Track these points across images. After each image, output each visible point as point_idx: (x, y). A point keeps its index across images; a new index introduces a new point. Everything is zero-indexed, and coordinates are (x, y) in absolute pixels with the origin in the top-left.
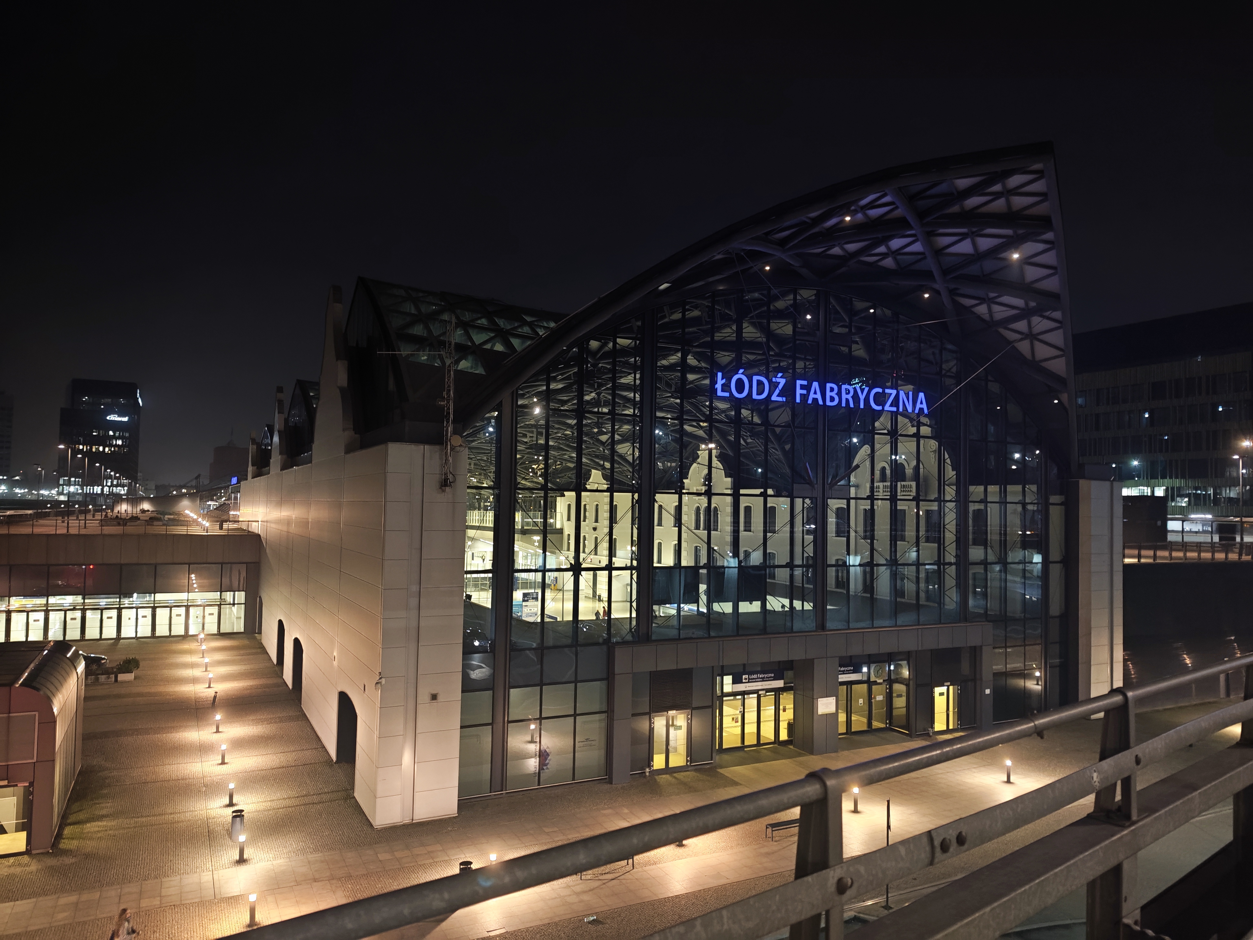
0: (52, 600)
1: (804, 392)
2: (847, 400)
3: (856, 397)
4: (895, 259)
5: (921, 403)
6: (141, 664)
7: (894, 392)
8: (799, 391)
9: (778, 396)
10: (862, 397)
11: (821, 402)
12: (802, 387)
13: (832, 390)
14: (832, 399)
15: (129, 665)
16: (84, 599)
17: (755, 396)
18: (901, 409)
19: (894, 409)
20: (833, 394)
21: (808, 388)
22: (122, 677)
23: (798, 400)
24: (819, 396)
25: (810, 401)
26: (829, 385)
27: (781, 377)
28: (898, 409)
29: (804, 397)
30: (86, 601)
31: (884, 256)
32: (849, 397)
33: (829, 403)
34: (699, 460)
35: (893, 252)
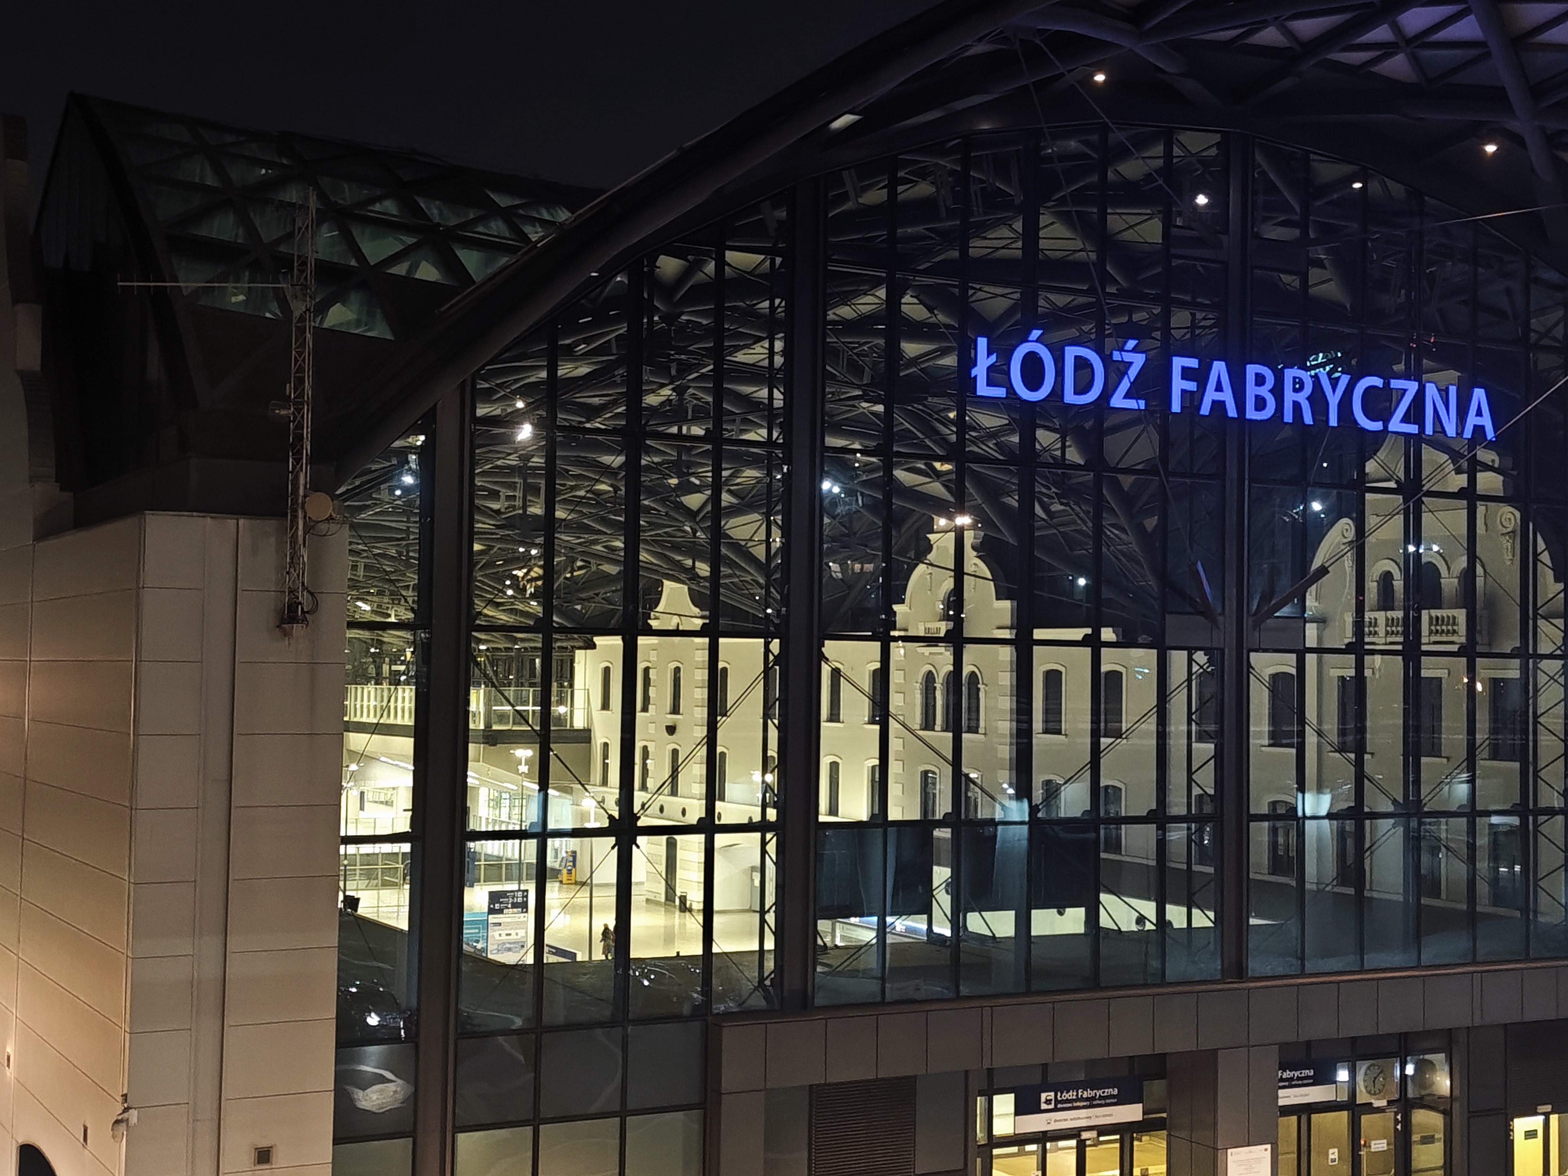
1: (1192, 386)
2: (1297, 406)
3: (1318, 399)
4: (1414, 59)
5: (1479, 413)
7: (1412, 387)
8: (1179, 385)
9: (1127, 396)
10: (1334, 400)
11: (1232, 412)
12: (1187, 374)
13: (1260, 380)
14: (1260, 404)
17: (1070, 397)
18: (1429, 430)
19: (1413, 429)
20: (1264, 391)
21: (1199, 376)
23: (1176, 407)
24: (1227, 396)
25: (1205, 410)
26: (1252, 370)
27: (1134, 350)
28: (1422, 428)
29: (1192, 400)
31: (1387, 49)
32: (1302, 398)
33: (1251, 414)
34: (931, 557)
35: (1409, 41)
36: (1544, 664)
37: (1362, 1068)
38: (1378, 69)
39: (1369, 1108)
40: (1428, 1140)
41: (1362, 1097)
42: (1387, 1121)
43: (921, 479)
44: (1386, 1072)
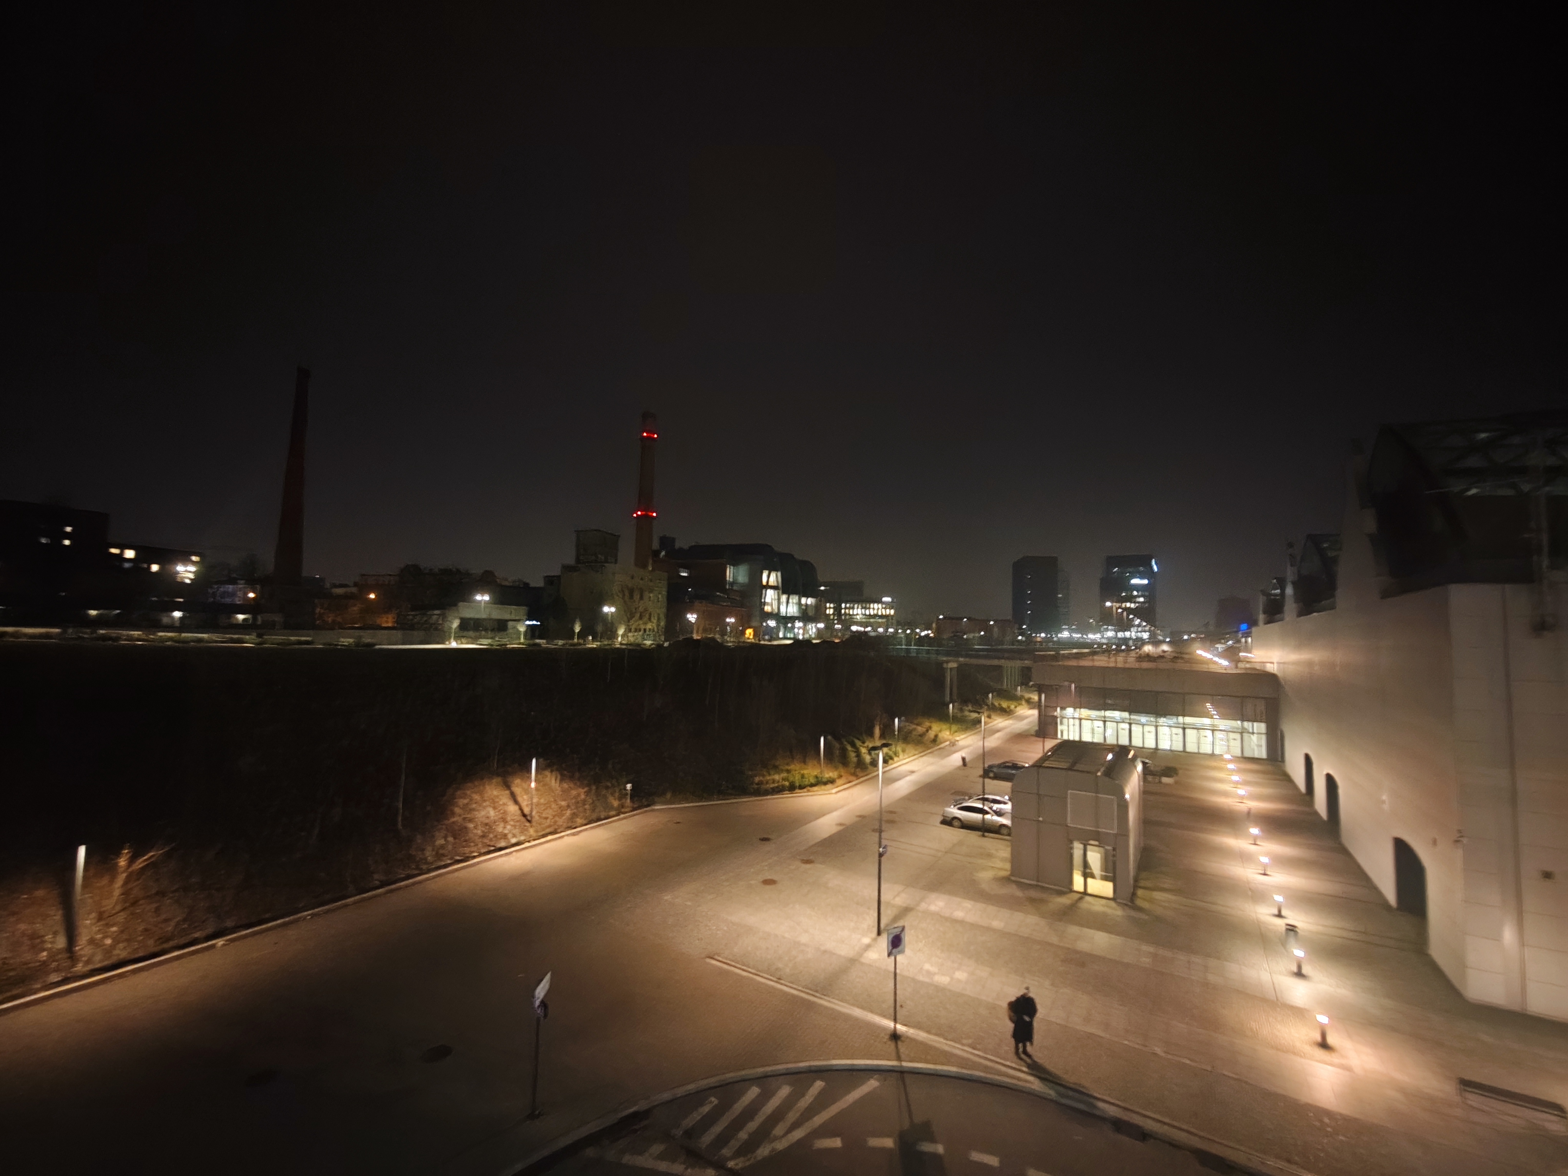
0: (1109, 713)
6: (1180, 772)
15: (1169, 771)
16: (1130, 715)
22: (1165, 780)
30: (1132, 717)
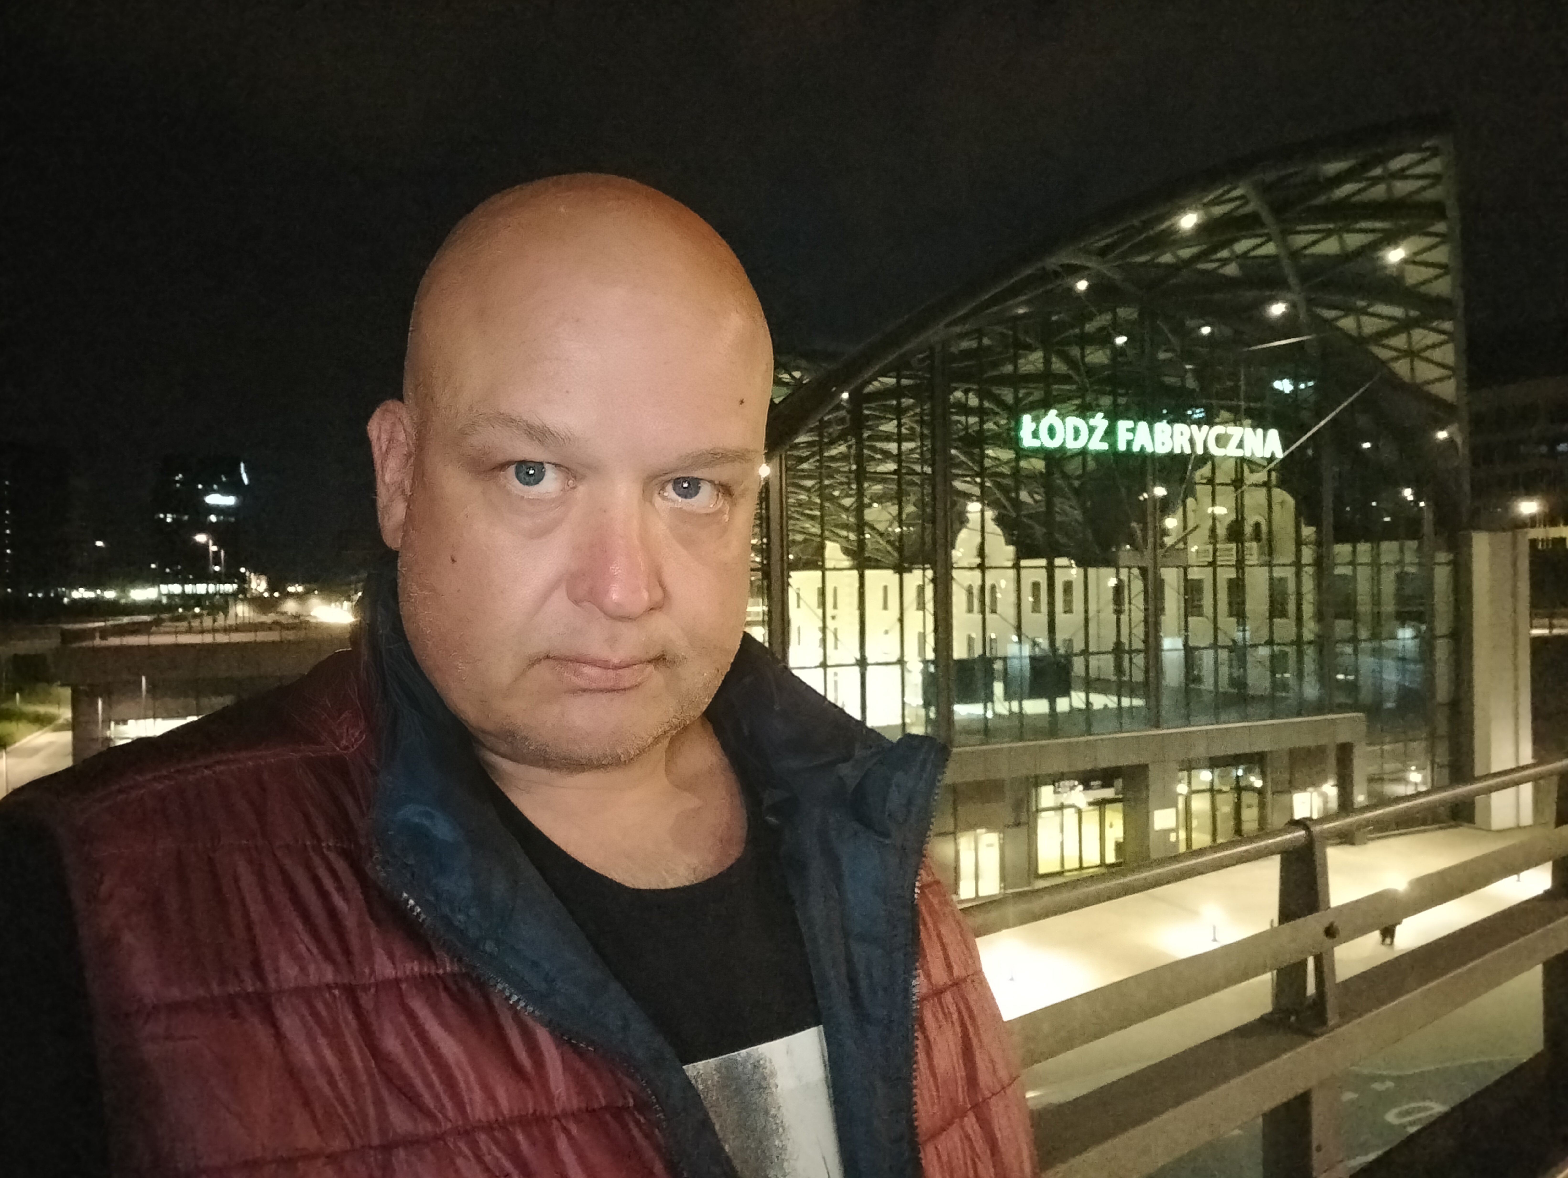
4: (1241, 266)
31: (1226, 261)
34: (969, 525)
35: (1238, 257)
36: (1307, 569)
37: (1217, 771)
38: (1221, 271)
39: (1220, 791)
40: (1249, 806)
41: (1216, 787)
42: (1231, 797)
43: (969, 485)
44: (1228, 774)
